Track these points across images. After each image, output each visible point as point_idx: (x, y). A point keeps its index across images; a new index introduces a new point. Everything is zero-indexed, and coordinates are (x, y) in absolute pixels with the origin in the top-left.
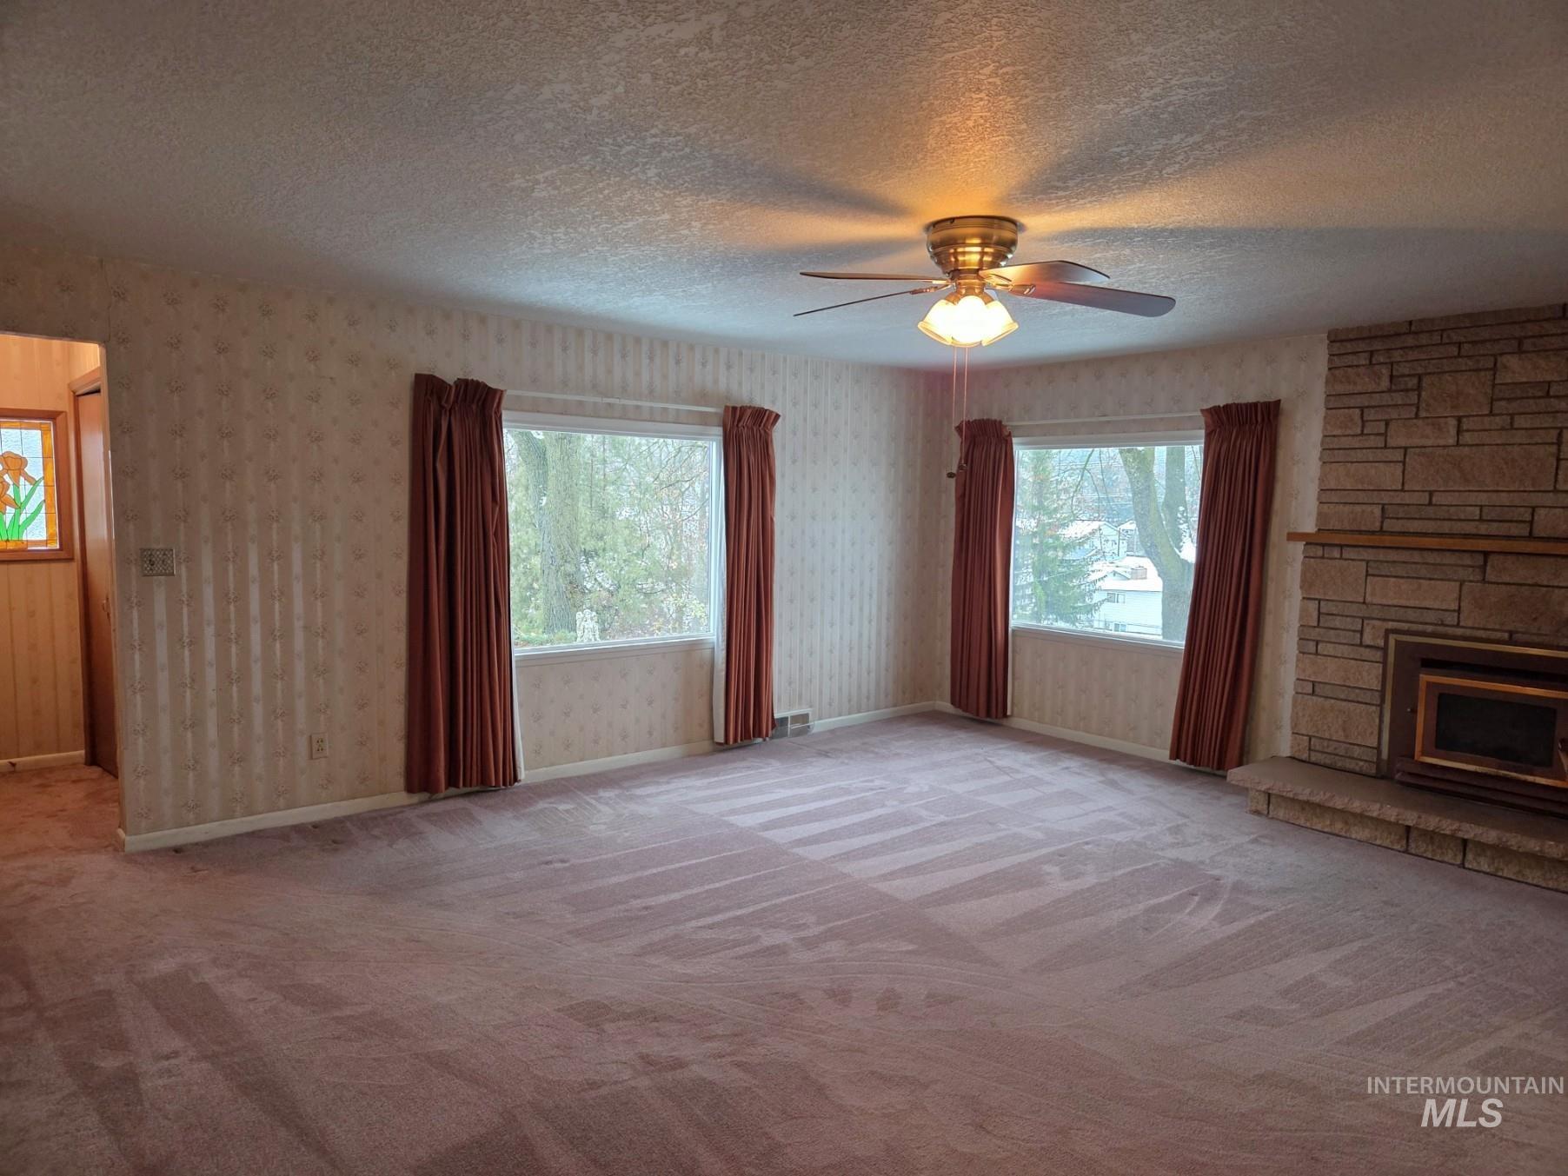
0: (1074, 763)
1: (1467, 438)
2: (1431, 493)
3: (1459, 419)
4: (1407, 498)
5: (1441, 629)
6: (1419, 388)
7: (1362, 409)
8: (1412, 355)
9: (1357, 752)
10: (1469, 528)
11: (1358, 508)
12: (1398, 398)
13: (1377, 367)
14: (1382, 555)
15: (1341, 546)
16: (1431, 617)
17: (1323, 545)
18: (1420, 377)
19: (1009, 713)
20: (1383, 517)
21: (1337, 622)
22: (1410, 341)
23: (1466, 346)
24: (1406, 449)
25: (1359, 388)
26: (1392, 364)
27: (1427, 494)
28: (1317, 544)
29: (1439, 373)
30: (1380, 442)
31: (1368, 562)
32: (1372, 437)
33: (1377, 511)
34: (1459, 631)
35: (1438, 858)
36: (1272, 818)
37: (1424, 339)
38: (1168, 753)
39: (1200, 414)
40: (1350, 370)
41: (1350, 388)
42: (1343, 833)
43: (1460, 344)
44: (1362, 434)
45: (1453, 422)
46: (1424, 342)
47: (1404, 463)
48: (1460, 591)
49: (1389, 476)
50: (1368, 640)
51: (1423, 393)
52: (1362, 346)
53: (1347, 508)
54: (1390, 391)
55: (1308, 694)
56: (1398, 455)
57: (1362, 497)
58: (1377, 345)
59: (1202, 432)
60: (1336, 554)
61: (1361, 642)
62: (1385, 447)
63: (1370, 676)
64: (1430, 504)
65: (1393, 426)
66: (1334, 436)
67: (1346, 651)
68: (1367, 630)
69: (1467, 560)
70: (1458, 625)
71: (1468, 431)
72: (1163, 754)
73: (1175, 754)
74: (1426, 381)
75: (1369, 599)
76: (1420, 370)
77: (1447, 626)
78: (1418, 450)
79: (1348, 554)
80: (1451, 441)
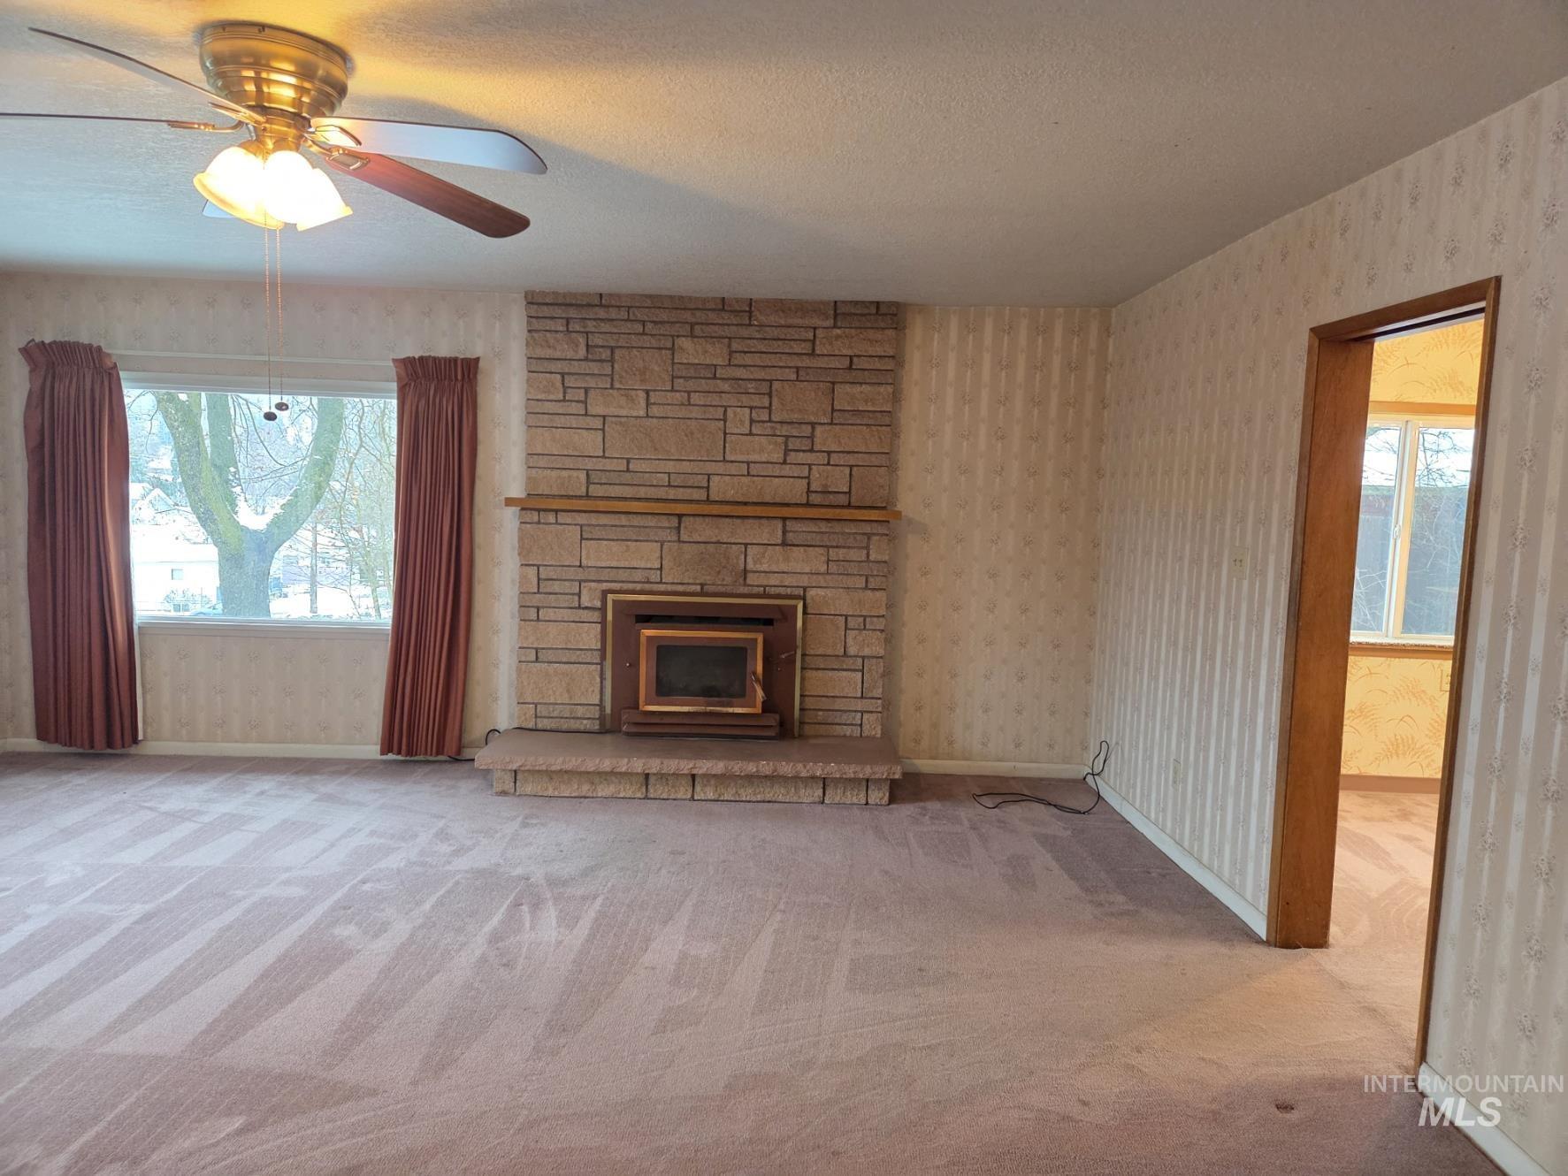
0: (267, 783)
1: (655, 411)
2: (628, 461)
3: (647, 392)
4: (610, 464)
5: (647, 587)
6: (612, 361)
7: (563, 375)
8: (605, 327)
9: (580, 711)
10: (661, 493)
11: (565, 474)
12: (594, 368)
13: (574, 335)
14: (594, 519)
15: (556, 511)
16: (638, 576)
17: (539, 510)
18: (612, 349)
19: (140, 737)
20: (589, 483)
21: (556, 587)
22: (602, 313)
23: (649, 326)
24: (604, 417)
25: (558, 354)
26: (587, 333)
27: (625, 461)
28: (531, 509)
29: (628, 348)
30: (580, 409)
31: (581, 526)
32: (574, 404)
33: (583, 476)
34: (662, 587)
35: (672, 796)
36: (519, 795)
37: (613, 314)
38: (378, 748)
39: (392, 364)
40: (548, 335)
41: (549, 353)
42: (590, 794)
43: (644, 323)
44: (564, 400)
45: (642, 395)
46: (613, 316)
47: (603, 430)
48: (661, 551)
49: (590, 442)
50: (585, 601)
51: (616, 366)
52: (558, 312)
53: (554, 473)
54: (586, 359)
55: (532, 662)
56: (598, 423)
57: (569, 463)
58: (572, 313)
59: (394, 386)
60: (551, 518)
61: (579, 605)
62: (586, 415)
63: (590, 637)
64: (628, 470)
65: (592, 394)
66: (538, 400)
67: (567, 614)
68: (584, 592)
69: (665, 522)
70: (661, 582)
71: (654, 404)
72: (372, 750)
73: (387, 747)
74: (618, 353)
75: (584, 562)
76: (613, 344)
77: (651, 583)
78: (614, 419)
79: (563, 518)
80: (642, 413)
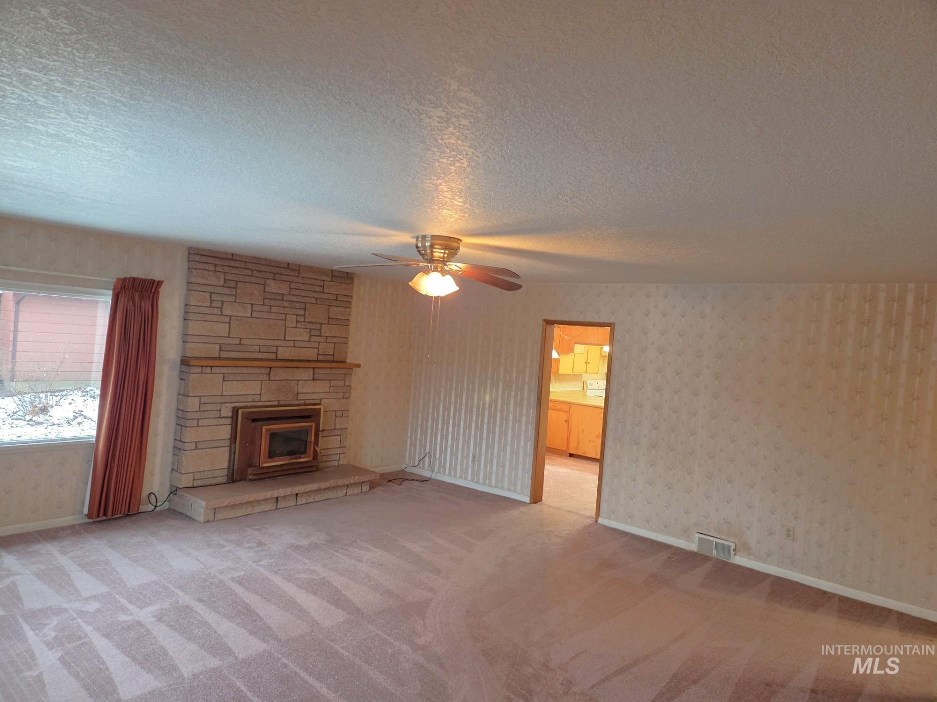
1: (255, 314)
2: (241, 339)
3: (252, 305)
4: (231, 341)
5: (254, 404)
6: (236, 288)
7: (211, 293)
8: (234, 271)
9: (217, 473)
10: (255, 356)
11: (208, 345)
12: (227, 291)
13: (218, 273)
14: (230, 370)
15: (211, 367)
16: (250, 398)
17: (202, 366)
18: (237, 282)
20: (220, 350)
21: (208, 407)
22: (233, 263)
23: (255, 272)
24: (230, 316)
25: (208, 282)
26: (225, 273)
27: (239, 340)
28: (198, 366)
29: (244, 282)
30: (218, 311)
31: (224, 374)
32: (216, 309)
33: (217, 347)
34: (260, 404)
35: (288, 506)
36: (217, 521)
37: (238, 264)
39: (110, 280)
40: (204, 271)
41: (204, 281)
42: (252, 513)
43: (252, 270)
44: (211, 307)
45: (249, 306)
46: (238, 265)
47: (229, 323)
48: (261, 385)
49: (223, 329)
50: (223, 414)
51: (238, 291)
52: (210, 260)
53: (204, 345)
54: (223, 286)
55: (193, 449)
56: (227, 320)
57: (211, 340)
58: (217, 262)
60: (208, 370)
61: (220, 416)
62: (222, 315)
63: (225, 432)
64: (240, 344)
65: (225, 304)
66: (197, 306)
67: (213, 422)
68: (223, 409)
69: (263, 371)
70: (260, 401)
71: (255, 311)
72: (79, 519)
73: (91, 514)
74: (239, 285)
75: (225, 393)
76: (237, 280)
77: (256, 402)
78: (235, 318)
79: (215, 370)
80: (249, 315)
